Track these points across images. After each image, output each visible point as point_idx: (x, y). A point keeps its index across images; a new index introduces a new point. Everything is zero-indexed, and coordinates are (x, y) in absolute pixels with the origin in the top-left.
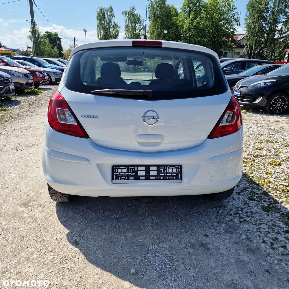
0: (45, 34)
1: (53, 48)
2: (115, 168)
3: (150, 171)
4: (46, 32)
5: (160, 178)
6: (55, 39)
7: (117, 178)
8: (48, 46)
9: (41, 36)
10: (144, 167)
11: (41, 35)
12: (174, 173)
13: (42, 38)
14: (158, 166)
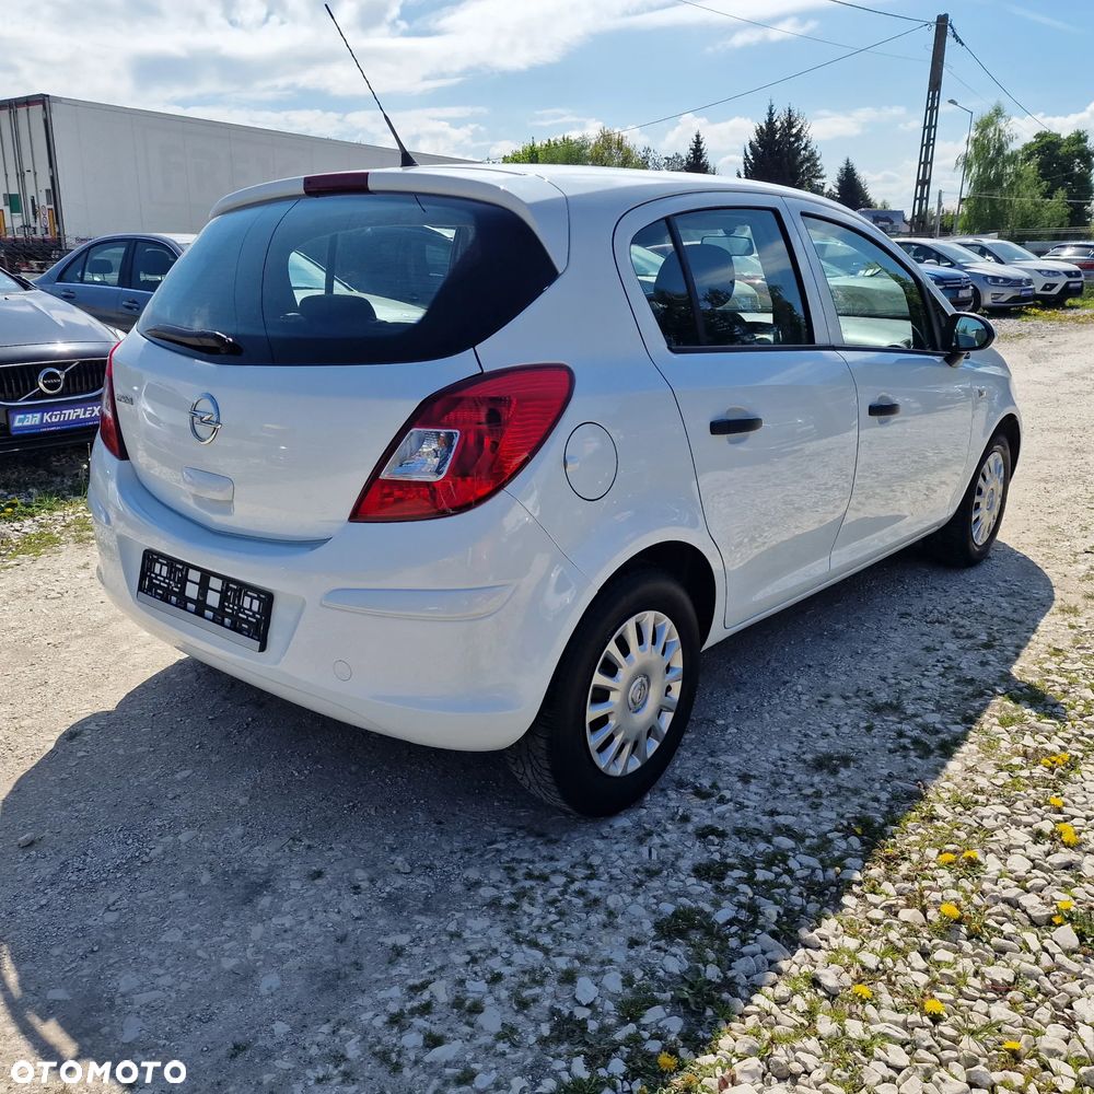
0: (1032, 144)
1: (1048, 194)
2: (150, 557)
3: (209, 591)
4: (1038, 136)
5: (223, 620)
6: (1070, 158)
7: (150, 589)
8: (1028, 187)
9: (1007, 152)
10: (199, 573)
11: (1014, 147)
12: (253, 617)
13: (1013, 159)
14: (226, 580)
